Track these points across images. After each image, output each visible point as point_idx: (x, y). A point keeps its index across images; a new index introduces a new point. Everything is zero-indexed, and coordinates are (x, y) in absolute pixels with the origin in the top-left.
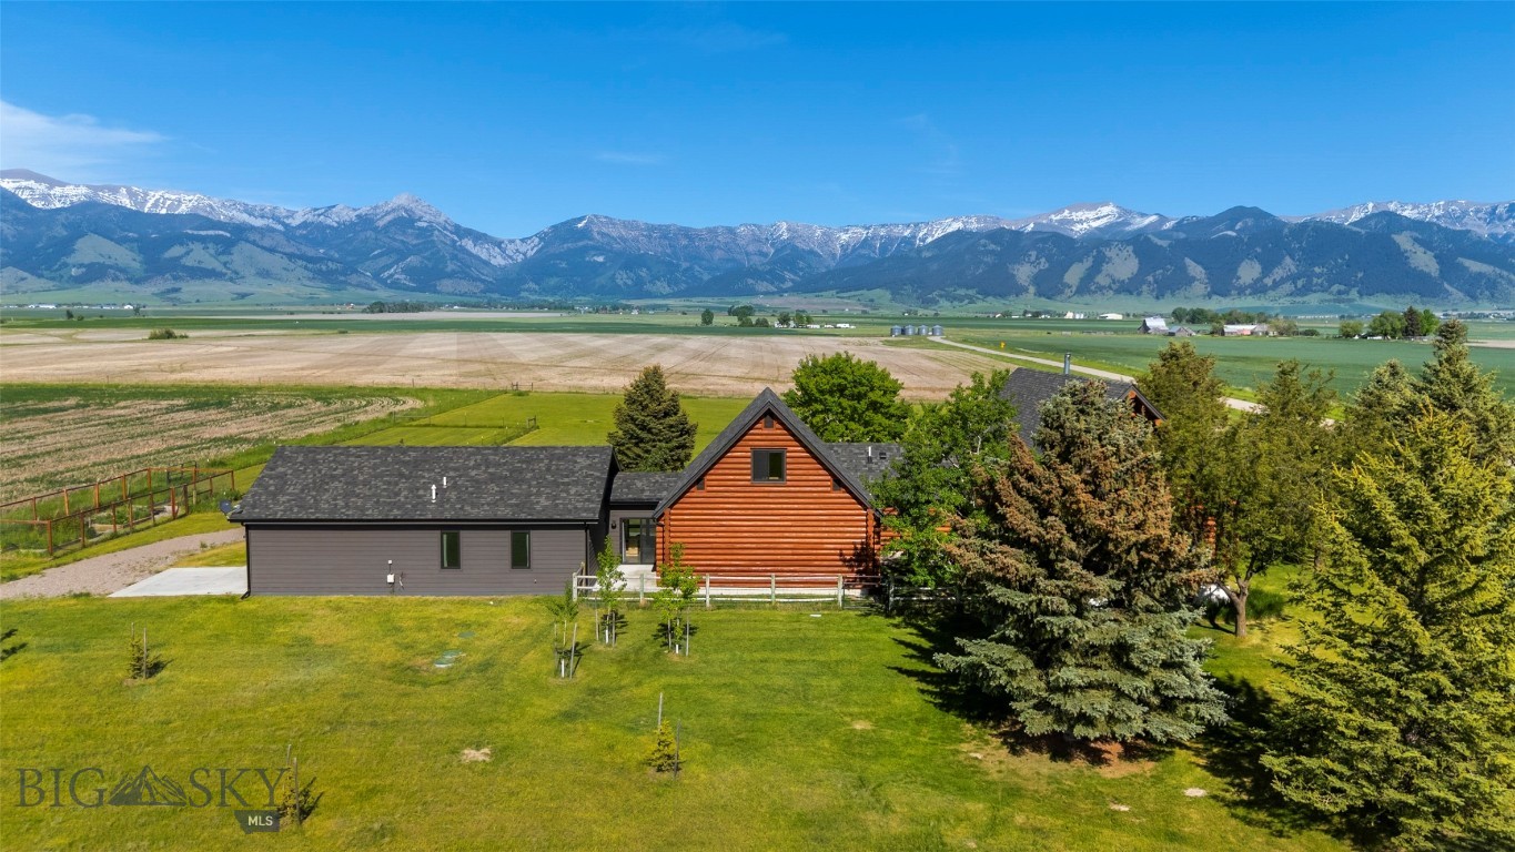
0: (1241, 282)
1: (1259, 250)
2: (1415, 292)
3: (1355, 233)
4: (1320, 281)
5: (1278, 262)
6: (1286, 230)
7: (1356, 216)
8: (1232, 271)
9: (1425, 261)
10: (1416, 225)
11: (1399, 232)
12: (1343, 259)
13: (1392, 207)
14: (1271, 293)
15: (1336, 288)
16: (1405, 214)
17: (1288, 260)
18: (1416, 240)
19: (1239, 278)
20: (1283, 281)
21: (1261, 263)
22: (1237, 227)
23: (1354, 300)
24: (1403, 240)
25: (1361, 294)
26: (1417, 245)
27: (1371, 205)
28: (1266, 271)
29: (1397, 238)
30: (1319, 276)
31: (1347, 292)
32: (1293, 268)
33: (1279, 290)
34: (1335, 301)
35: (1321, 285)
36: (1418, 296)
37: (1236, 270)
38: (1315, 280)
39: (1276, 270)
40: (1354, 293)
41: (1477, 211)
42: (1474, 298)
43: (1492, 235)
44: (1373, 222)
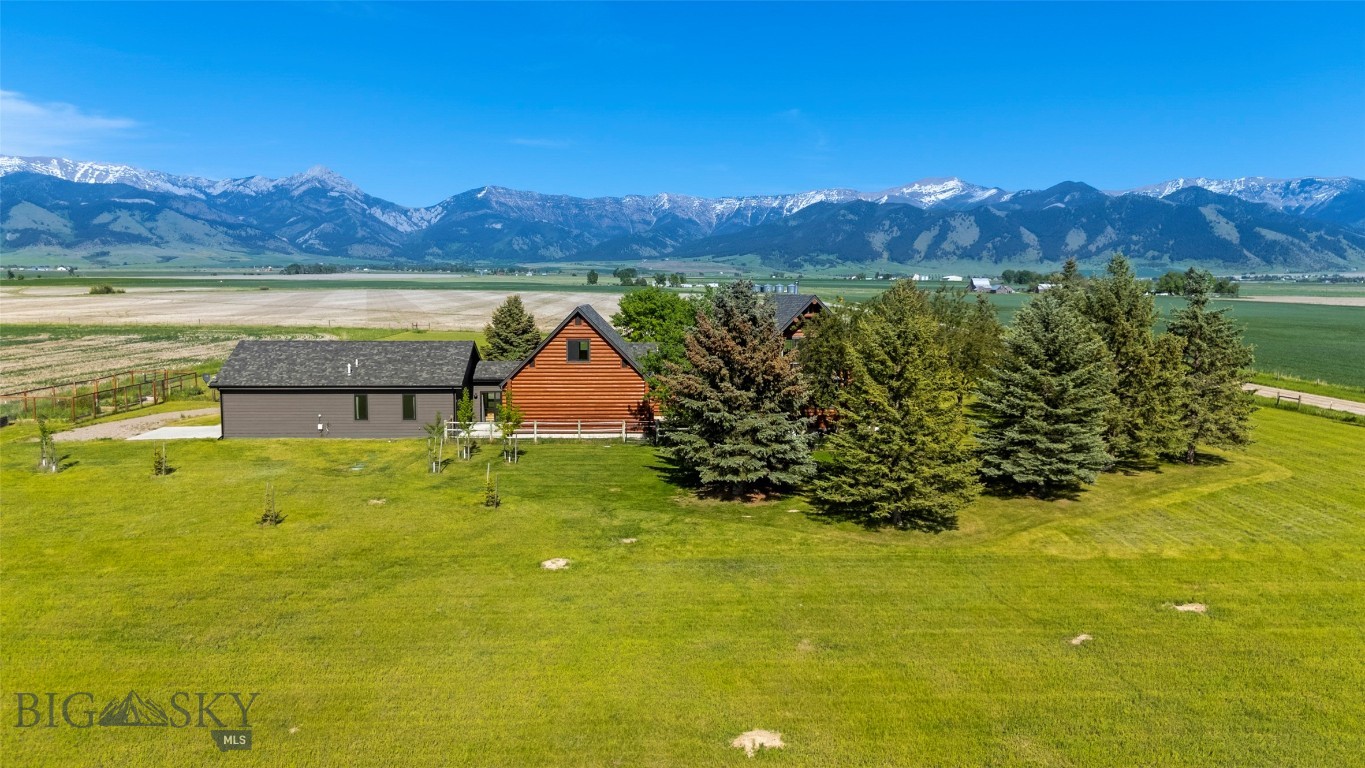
0: (1069, 248)
1: (1084, 220)
2: (1218, 257)
3: (1169, 205)
4: (1137, 248)
5: (1101, 231)
6: (1108, 203)
7: (1169, 190)
8: (1061, 238)
9: (1227, 231)
10: (1221, 199)
11: (1205, 204)
12: (1157, 227)
13: (1200, 183)
14: (1095, 259)
15: (1150, 253)
16: (1211, 188)
17: (1109, 228)
18: (1220, 212)
19: (1067, 245)
20: (1105, 247)
21: (1086, 231)
22: (1066, 200)
23: (1165, 265)
24: (1209, 212)
25: (1172, 259)
26: (1220, 217)
27: (1181, 181)
28: (1091, 239)
29: (1203, 210)
30: (1136, 244)
31: (1160, 258)
32: (1113, 236)
33: (1102, 256)
34: (1149, 265)
35: (1138, 251)
36: (1221, 262)
37: (1065, 237)
38: (1133, 247)
39: (1099, 238)
40: (1166, 258)
41: (1273, 187)
42: (1269, 262)
43: (1286, 208)
44: (1183, 196)
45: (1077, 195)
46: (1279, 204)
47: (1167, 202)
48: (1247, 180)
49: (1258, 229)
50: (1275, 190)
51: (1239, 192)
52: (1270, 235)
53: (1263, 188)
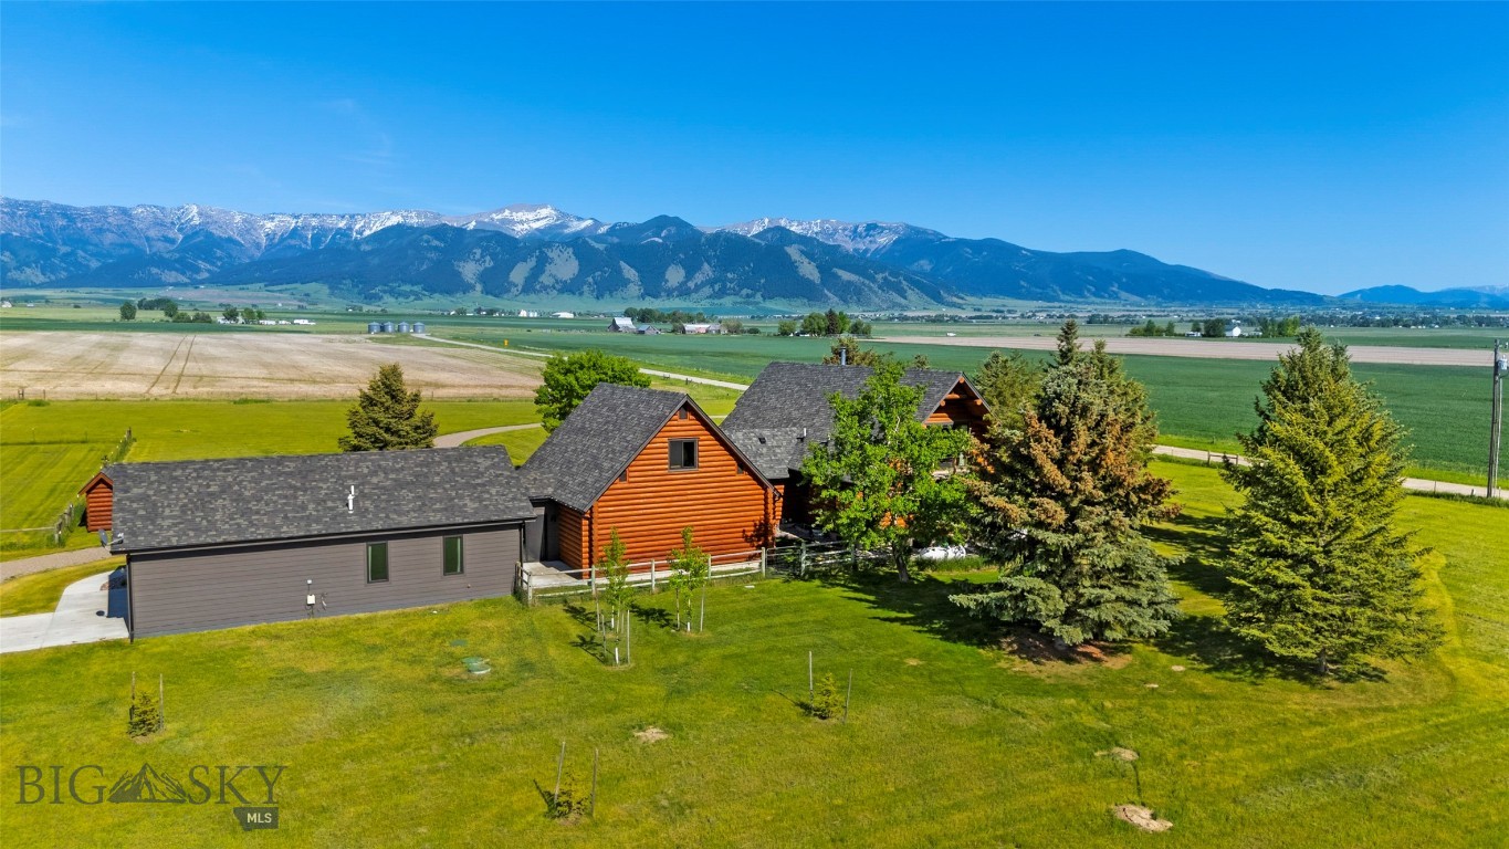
0: (669, 284)
3: (759, 244)
4: (732, 285)
5: (698, 268)
6: (703, 240)
7: (756, 230)
8: (661, 275)
9: (809, 270)
10: (802, 239)
11: (790, 244)
12: (749, 266)
13: (783, 223)
14: (694, 296)
15: (745, 291)
16: (792, 229)
17: (706, 266)
18: (802, 252)
19: (667, 281)
20: (703, 284)
21: (684, 268)
22: (663, 235)
23: (758, 303)
24: (793, 251)
25: (764, 299)
26: (803, 257)
27: (767, 220)
28: (689, 276)
29: (788, 249)
30: (731, 281)
31: (753, 296)
32: (710, 273)
33: (700, 293)
34: (744, 303)
35: (734, 289)
36: (806, 300)
37: (664, 273)
38: (728, 285)
39: (697, 275)
40: (759, 297)
41: (844, 230)
42: (845, 301)
43: (855, 250)
44: (769, 235)
45: (673, 230)
46: (849, 246)
47: (757, 241)
48: (822, 222)
49: (835, 270)
50: (846, 233)
51: (816, 233)
52: (845, 276)
53: (836, 231)
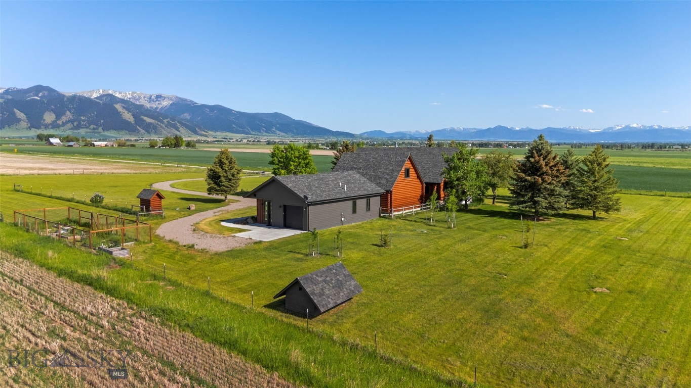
5: (63, 114)
6: (65, 99)
8: (41, 117)
9: (128, 117)
12: (94, 114)
17: (68, 113)
18: (124, 107)
19: (44, 120)
21: (55, 113)
22: (40, 95)
24: (118, 107)
25: (104, 130)
26: (125, 110)
27: (101, 91)
28: (58, 117)
29: (115, 105)
30: (84, 121)
32: (71, 117)
33: (66, 127)
34: (92, 132)
35: (85, 125)
36: (127, 132)
38: (82, 123)
39: (63, 117)
40: (100, 129)
45: (46, 93)
46: (148, 105)
48: (133, 93)
49: (142, 117)
50: (146, 99)
51: (130, 98)
52: (148, 120)
53: (140, 98)
